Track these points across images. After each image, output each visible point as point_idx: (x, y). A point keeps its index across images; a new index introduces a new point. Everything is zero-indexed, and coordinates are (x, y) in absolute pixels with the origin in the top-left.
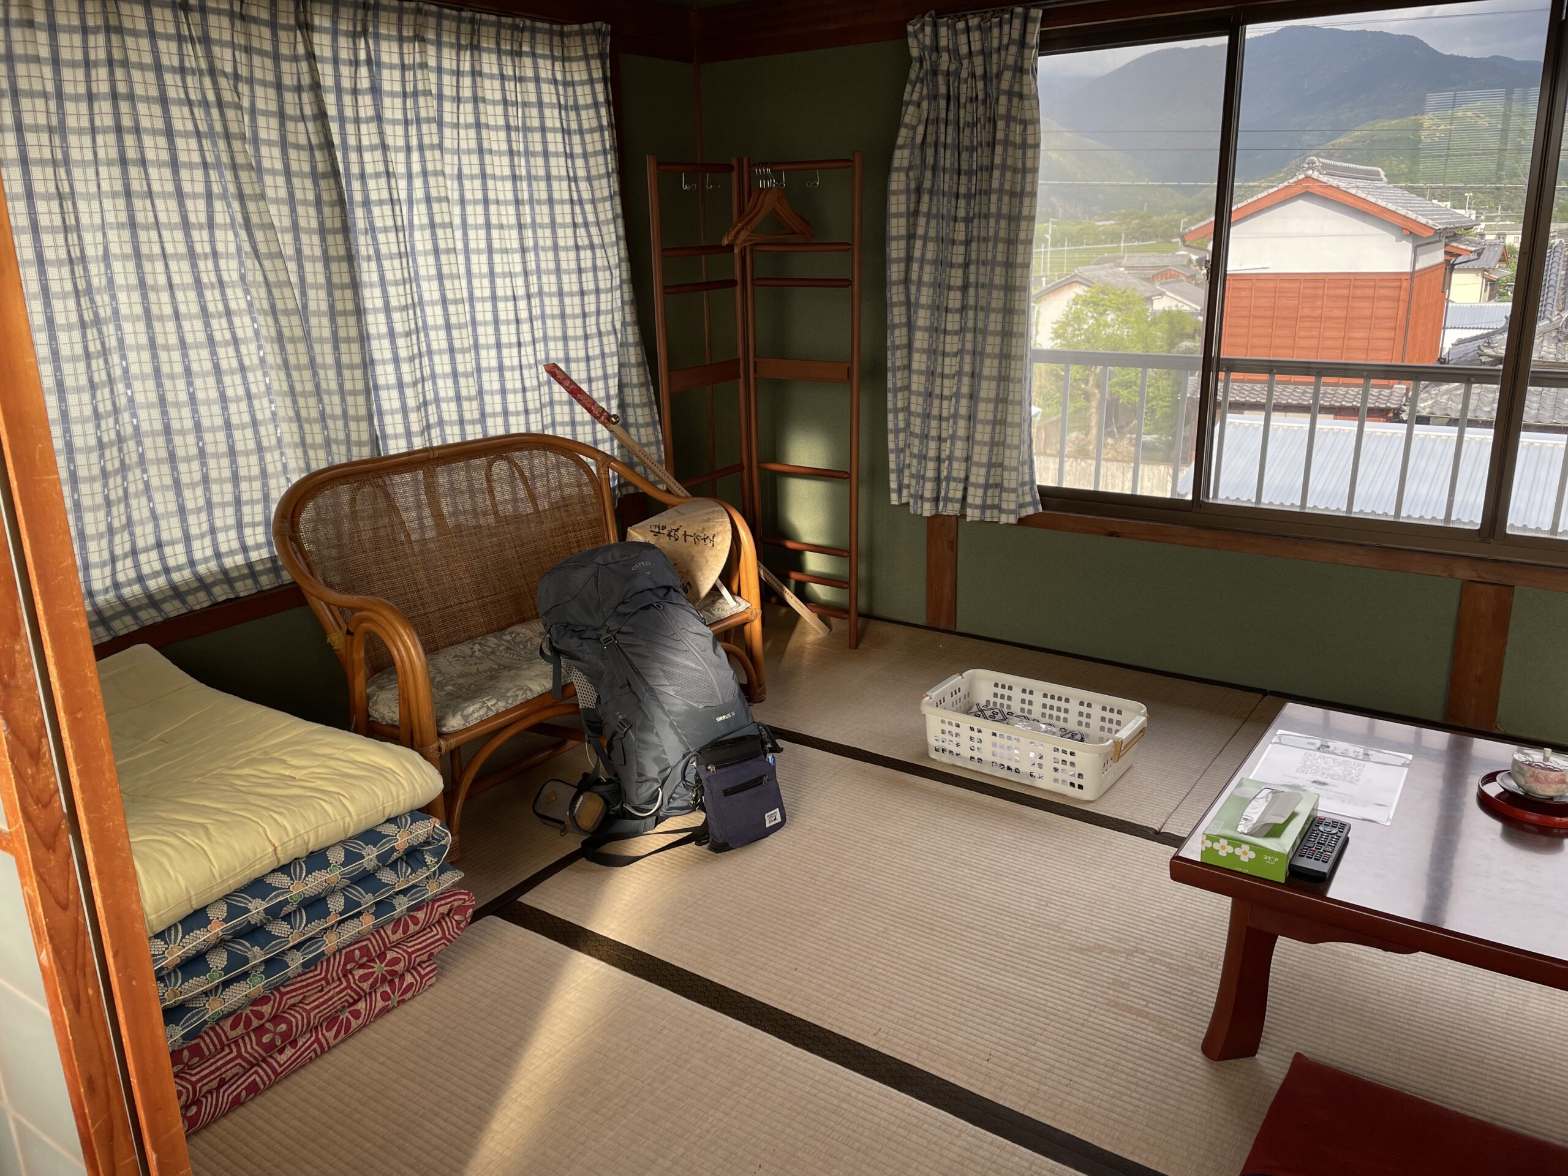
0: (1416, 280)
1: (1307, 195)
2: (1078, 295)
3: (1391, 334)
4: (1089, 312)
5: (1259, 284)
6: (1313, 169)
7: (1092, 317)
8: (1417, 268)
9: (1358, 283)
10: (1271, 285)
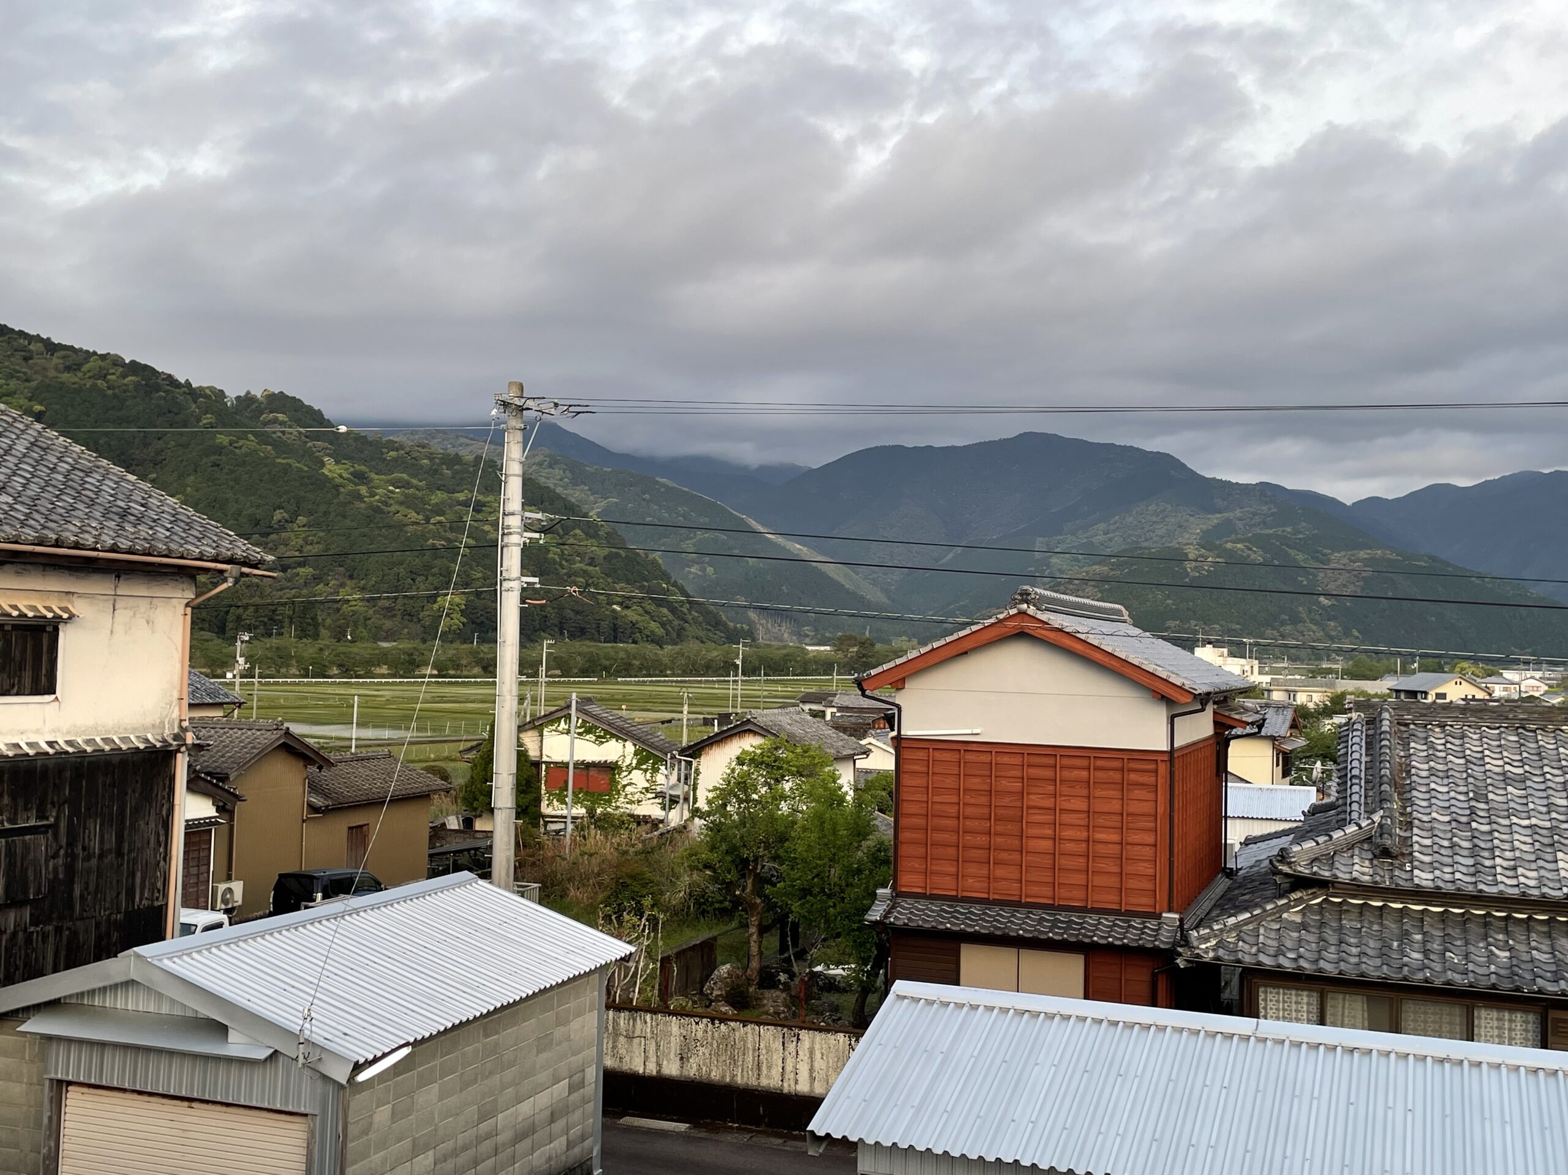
0: (1177, 764)
1: (1022, 635)
2: (744, 752)
3: (1150, 839)
4: (759, 777)
5: (970, 757)
6: (1027, 602)
7: (766, 783)
8: (1176, 745)
9: (1099, 763)
10: (985, 758)
